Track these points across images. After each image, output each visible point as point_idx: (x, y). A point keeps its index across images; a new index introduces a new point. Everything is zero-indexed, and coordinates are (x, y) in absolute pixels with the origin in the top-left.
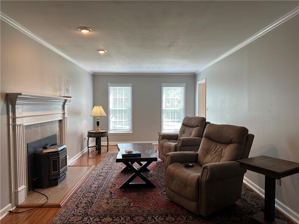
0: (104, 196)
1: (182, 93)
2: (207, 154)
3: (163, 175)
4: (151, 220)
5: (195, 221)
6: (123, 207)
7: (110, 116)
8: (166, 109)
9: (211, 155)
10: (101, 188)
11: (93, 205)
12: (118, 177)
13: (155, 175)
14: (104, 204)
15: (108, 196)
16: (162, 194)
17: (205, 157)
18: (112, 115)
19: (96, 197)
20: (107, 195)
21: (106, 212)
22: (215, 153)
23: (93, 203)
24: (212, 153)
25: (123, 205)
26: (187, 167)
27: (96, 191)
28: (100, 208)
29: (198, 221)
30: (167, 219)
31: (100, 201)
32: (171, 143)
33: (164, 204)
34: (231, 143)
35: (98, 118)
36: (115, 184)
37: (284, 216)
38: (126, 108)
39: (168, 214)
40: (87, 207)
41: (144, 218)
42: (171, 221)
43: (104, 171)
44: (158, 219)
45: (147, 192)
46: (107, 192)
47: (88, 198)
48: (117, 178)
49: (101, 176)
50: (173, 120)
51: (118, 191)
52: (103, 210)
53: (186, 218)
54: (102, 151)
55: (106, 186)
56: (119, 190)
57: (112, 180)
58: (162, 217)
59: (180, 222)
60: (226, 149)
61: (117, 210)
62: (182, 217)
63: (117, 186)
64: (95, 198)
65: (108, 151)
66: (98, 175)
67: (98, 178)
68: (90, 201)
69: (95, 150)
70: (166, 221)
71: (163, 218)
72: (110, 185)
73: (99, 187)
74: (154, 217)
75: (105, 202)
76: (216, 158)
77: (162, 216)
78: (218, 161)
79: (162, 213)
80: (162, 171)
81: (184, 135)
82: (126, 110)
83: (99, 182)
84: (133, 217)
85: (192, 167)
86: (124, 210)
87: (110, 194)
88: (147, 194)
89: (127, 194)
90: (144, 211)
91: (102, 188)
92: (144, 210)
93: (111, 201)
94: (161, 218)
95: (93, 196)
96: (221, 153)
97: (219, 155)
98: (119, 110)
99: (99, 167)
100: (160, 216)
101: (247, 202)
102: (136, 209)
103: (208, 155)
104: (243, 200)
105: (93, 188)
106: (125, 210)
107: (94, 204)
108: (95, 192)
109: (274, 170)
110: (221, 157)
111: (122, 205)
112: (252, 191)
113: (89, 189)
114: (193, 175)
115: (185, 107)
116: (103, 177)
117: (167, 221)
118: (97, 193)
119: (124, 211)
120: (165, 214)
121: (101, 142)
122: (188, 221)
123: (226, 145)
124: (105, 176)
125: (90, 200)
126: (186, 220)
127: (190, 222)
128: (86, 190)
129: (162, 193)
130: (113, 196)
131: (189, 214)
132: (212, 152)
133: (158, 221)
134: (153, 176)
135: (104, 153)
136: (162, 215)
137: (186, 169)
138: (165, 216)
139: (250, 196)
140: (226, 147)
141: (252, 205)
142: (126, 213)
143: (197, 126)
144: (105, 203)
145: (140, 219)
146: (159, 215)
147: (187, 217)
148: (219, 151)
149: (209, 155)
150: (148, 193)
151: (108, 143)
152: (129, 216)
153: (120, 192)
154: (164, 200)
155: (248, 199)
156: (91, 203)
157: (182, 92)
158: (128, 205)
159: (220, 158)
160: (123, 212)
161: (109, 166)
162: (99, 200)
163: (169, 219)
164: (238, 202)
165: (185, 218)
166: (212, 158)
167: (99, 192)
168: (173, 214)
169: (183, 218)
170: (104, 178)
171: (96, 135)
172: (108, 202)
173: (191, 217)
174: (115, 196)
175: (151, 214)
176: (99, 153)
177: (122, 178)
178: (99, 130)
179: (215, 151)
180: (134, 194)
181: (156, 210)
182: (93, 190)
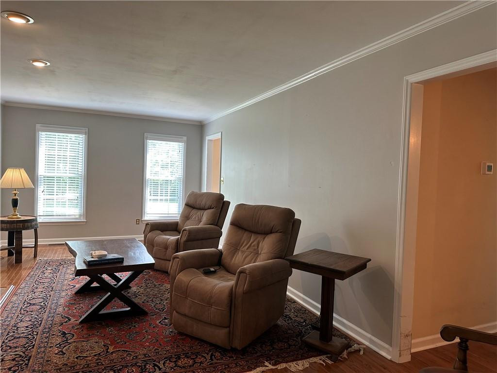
0: (50, 341)
1: (181, 153)
2: (235, 252)
3: (156, 292)
4: (154, 370)
5: (226, 358)
6: (95, 355)
7: (39, 189)
8: (152, 178)
9: (243, 252)
10: (40, 328)
11: (31, 360)
12: (72, 304)
13: (143, 293)
14: (54, 355)
15: (59, 340)
16: (161, 324)
17: (233, 256)
18: (42, 187)
19: (34, 345)
20: (57, 339)
21: (63, 369)
22: (248, 248)
23: (30, 357)
24: (244, 249)
25: (94, 351)
26: (208, 273)
27: (30, 334)
28: (49, 364)
29: (230, 357)
30: (179, 363)
31: (44, 352)
32: (168, 237)
33: (168, 339)
34: (271, 233)
35: (16, 192)
36: (68, 318)
37: (340, 332)
38: (75, 174)
39: (180, 354)
40: (18, 367)
41: (139, 369)
42: (186, 365)
43: (37, 294)
44: (164, 365)
45: (134, 325)
46: (55, 333)
47: (17, 350)
48: (70, 305)
49: (34, 304)
50: (164, 198)
51: (77, 329)
52: (56, 366)
53: (211, 357)
54: (24, 257)
55: (51, 322)
56: (78, 327)
57: (60, 309)
58: (172, 362)
59: (203, 364)
60: (264, 242)
61: (83, 362)
62: (203, 356)
63: (73, 320)
64: (33, 348)
65: (35, 256)
66: (26, 303)
67: (28, 310)
68: (23, 355)
69: (7, 255)
70: (178, 366)
71: (172, 364)
72: (58, 319)
73: (34, 326)
74: (157, 364)
75: (56, 352)
76: (249, 257)
77: (171, 360)
78: (253, 261)
79: (170, 355)
80: (153, 286)
81: (188, 222)
82: (74, 178)
83: (32, 317)
84: (120, 369)
85: (214, 272)
86: (98, 361)
87: (64, 337)
88: (135, 326)
89: (98, 332)
90: (136, 357)
91: (41, 326)
92: (137, 355)
93: (69, 349)
94: (169, 364)
95: (27, 345)
96: (258, 247)
97: (255, 252)
98: (57, 177)
99: (24, 288)
100: (167, 361)
101: (291, 319)
102: (121, 356)
103: (238, 253)
104: (286, 316)
105: (21, 330)
106: (101, 360)
107: (32, 358)
108: (30, 336)
109: (338, 269)
110: (257, 254)
111: (92, 353)
112: (294, 302)
113: (14, 332)
114: (220, 285)
115: (185, 176)
116: (38, 307)
117: (180, 367)
118: (34, 338)
119: (100, 362)
120: (175, 355)
121: (23, 240)
122: (215, 361)
123: (263, 236)
124: (42, 304)
125: (21, 353)
126: (211, 359)
127: (219, 361)
128: (8, 334)
129: (161, 322)
130: (69, 338)
131: (213, 349)
132: (243, 247)
133: (165, 370)
134: (139, 295)
135: (27, 261)
136: (170, 358)
137: (206, 278)
138: (176, 358)
139: (293, 311)
140: (264, 239)
141: (299, 323)
142: (103, 365)
143: (210, 208)
144: (56, 354)
145: (133, 371)
146: (165, 358)
147: (212, 355)
148: (254, 246)
149: (240, 252)
150: (137, 326)
151: (36, 242)
152: (110, 370)
153: (82, 331)
154: (167, 333)
155: (292, 315)
156: (26, 357)
157: (181, 151)
158: (103, 351)
159: (256, 256)
160: (98, 364)
161: (46, 285)
162: (43, 349)
163: (183, 363)
164: (280, 322)
165: (208, 357)
166: (244, 257)
167: (37, 335)
168: (188, 353)
169: (205, 358)
170: (41, 309)
171: (12, 227)
172: (62, 352)
173: (218, 354)
174: (74, 338)
175: (150, 360)
176: (19, 261)
177: (80, 304)
178: (16, 215)
179: (248, 245)
180: (111, 330)
181: (157, 351)
182: (23, 333)
